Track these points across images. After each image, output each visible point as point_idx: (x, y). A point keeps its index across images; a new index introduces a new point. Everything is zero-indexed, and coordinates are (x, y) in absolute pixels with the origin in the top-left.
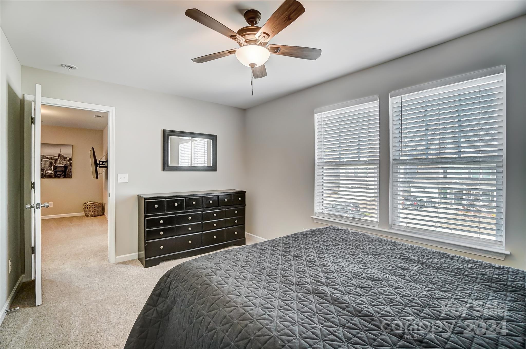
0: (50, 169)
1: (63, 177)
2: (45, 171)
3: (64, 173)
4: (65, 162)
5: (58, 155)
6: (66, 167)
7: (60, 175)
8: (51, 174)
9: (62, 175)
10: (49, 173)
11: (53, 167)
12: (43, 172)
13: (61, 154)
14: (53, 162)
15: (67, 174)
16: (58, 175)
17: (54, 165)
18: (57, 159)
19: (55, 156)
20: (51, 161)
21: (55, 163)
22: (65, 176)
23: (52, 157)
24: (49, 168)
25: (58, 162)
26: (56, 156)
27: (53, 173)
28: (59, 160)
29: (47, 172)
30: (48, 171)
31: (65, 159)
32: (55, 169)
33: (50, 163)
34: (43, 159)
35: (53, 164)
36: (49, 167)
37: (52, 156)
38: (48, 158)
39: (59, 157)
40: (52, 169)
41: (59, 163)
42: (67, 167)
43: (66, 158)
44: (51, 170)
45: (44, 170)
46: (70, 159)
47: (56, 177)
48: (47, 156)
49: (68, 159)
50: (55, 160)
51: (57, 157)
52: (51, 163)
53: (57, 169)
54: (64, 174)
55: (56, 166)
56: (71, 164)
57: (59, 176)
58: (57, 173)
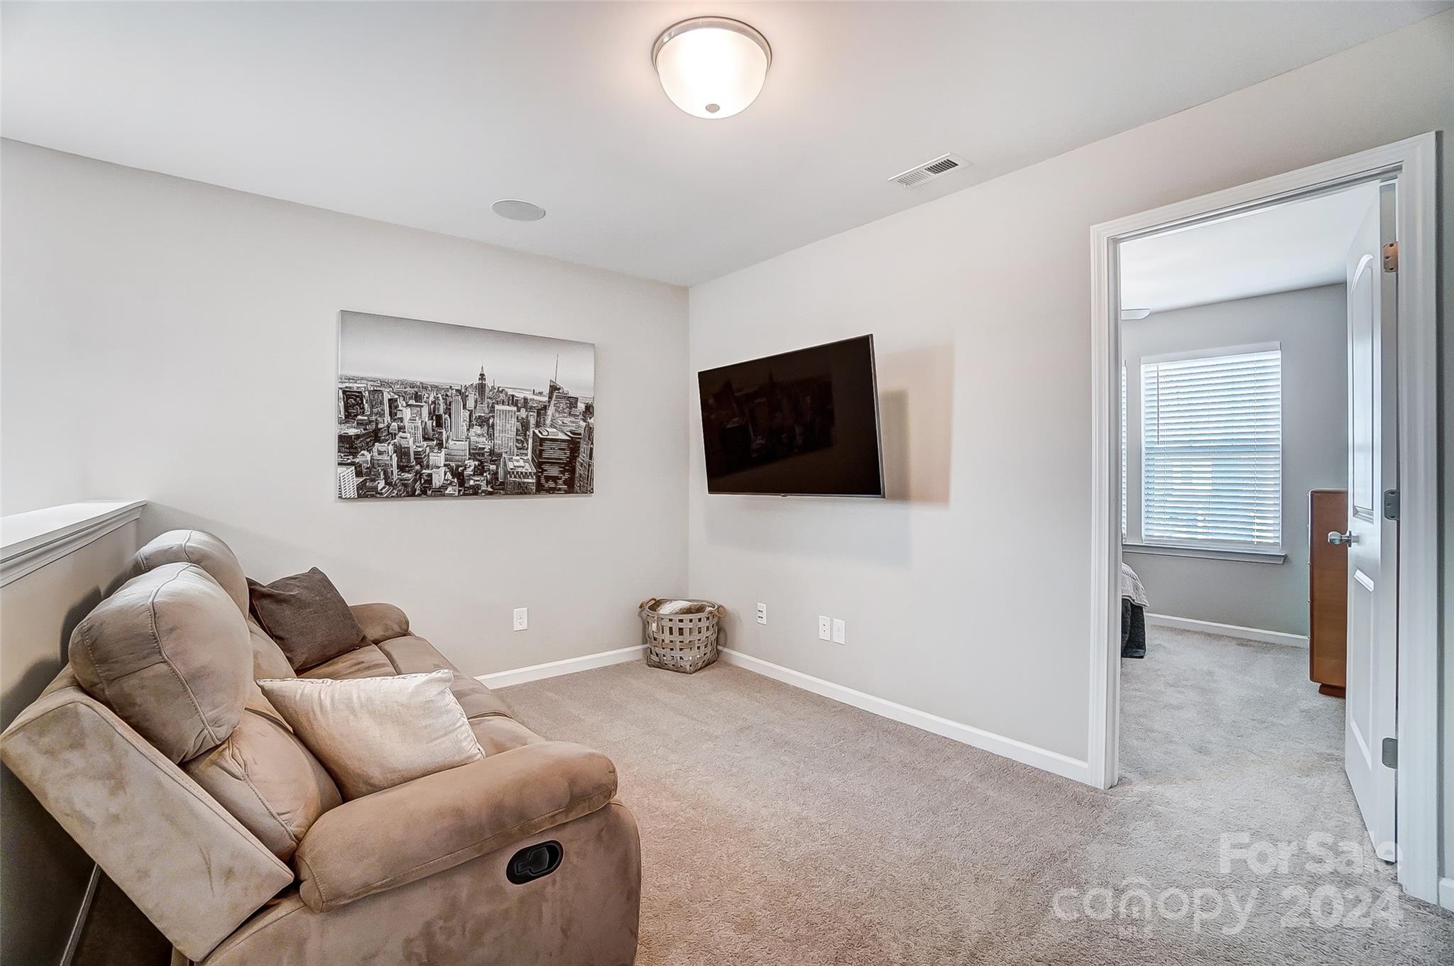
0: (522, 454)
1: (566, 492)
2: (505, 464)
3: (567, 471)
4: (573, 419)
5: (546, 391)
6: (573, 445)
7: (555, 479)
8: (524, 477)
9: (560, 482)
10: (520, 470)
11: (530, 441)
12: (497, 468)
13: (559, 383)
14: (532, 421)
15: (577, 475)
16: (548, 478)
17: (534, 432)
18: (545, 408)
19: (536, 395)
20: (523, 413)
21: (538, 425)
22: (571, 488)
23: (530, 396)
24: (518, 448)
25: (548, 422)
26: (541, 394)
27: (530, 473)
28: (551, 411)
29: (510, 465)
30: (516, 464)
31: (570, 408)
32: (538, 452)
33: (522, 426)
34: (497, 407)
35: (531, 430)
36: (517, 440)
37: (530, 391)
38: (513, 401)
39: (550, 398)
40: (527, 455)
41: (552, 426)
42: (579, 443)
43: (573, 402)
44: (525, 458)
45: (500, 455)
46: (589, 409)
47: (540, 489)
48: (510, 392)
49: (581, 406)
50: (539, 414)
51: (546, 399)
52: (525, 425)
53: (545, 455)
54: (567, 475)
55: (542, 441)
56: (590, 430)
57: (551, 484)
58: (545, 474)
